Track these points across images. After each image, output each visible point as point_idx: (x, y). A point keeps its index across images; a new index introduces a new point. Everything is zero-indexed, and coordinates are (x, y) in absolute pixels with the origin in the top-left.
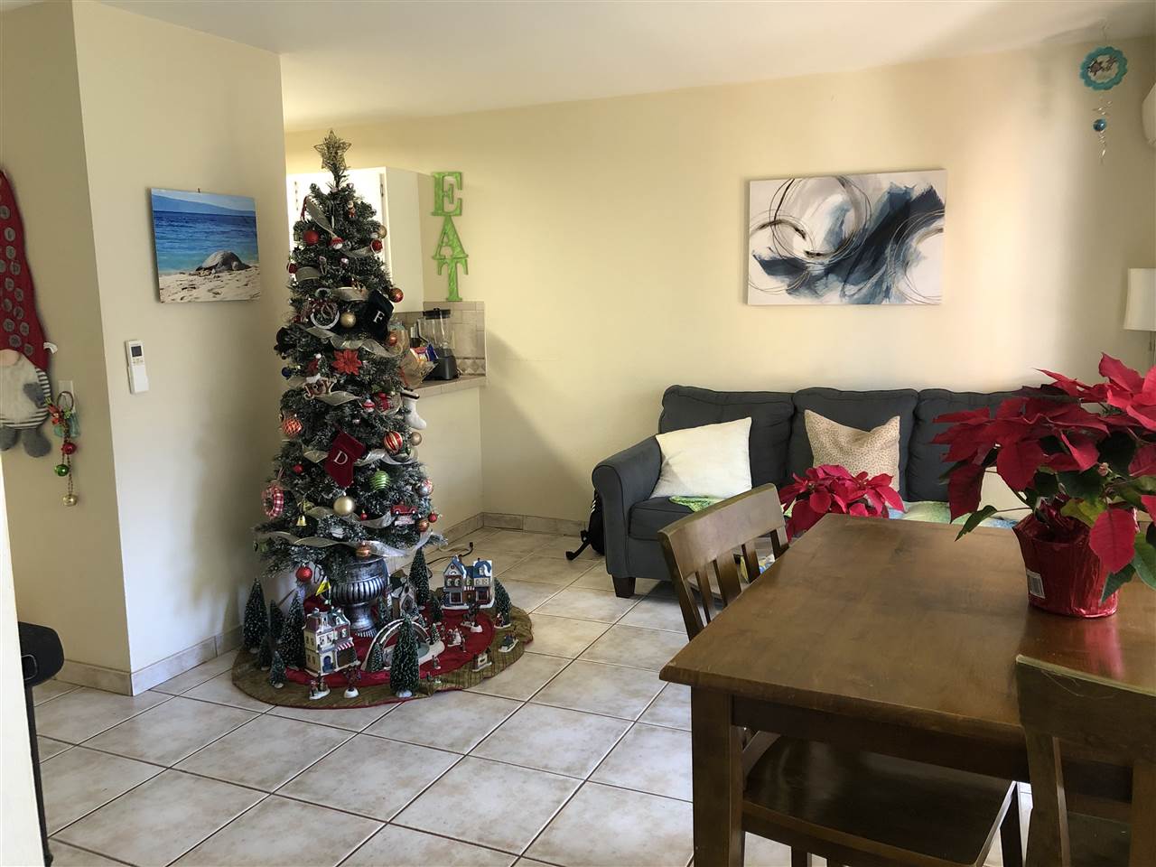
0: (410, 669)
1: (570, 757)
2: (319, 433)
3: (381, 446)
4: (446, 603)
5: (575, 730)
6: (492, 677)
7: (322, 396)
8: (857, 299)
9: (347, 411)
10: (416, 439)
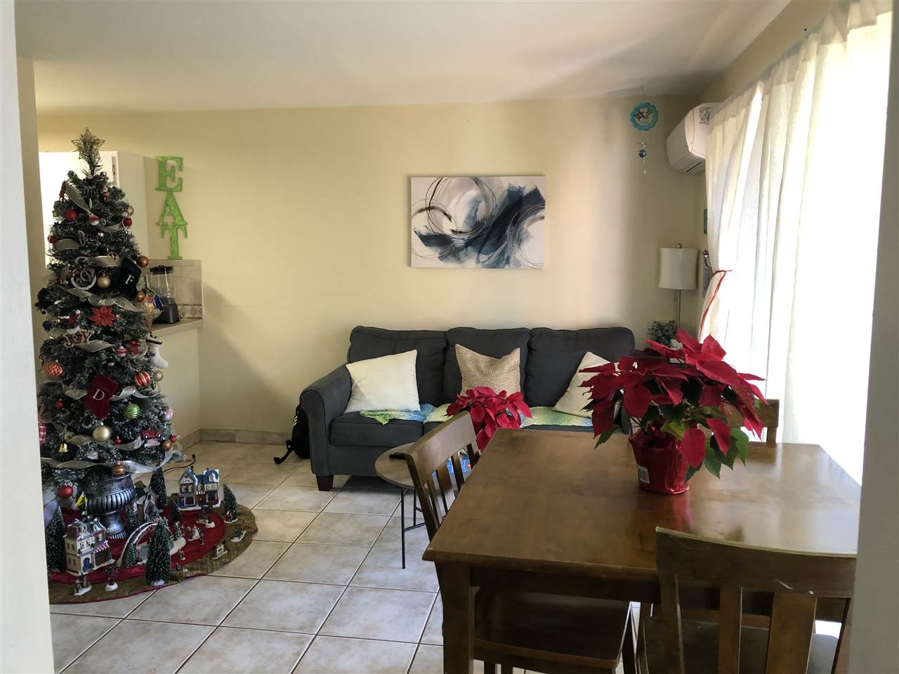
0: (164, 562)
1: (302, 618)
2: (79, 375)
3: (132, 384)
4: (182, 505)
5: (302, 597)
6: (229, 562)
7: (82, 344)
8: (488, 265)
9: (104, 356)
10: (159, 376)
